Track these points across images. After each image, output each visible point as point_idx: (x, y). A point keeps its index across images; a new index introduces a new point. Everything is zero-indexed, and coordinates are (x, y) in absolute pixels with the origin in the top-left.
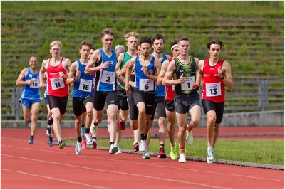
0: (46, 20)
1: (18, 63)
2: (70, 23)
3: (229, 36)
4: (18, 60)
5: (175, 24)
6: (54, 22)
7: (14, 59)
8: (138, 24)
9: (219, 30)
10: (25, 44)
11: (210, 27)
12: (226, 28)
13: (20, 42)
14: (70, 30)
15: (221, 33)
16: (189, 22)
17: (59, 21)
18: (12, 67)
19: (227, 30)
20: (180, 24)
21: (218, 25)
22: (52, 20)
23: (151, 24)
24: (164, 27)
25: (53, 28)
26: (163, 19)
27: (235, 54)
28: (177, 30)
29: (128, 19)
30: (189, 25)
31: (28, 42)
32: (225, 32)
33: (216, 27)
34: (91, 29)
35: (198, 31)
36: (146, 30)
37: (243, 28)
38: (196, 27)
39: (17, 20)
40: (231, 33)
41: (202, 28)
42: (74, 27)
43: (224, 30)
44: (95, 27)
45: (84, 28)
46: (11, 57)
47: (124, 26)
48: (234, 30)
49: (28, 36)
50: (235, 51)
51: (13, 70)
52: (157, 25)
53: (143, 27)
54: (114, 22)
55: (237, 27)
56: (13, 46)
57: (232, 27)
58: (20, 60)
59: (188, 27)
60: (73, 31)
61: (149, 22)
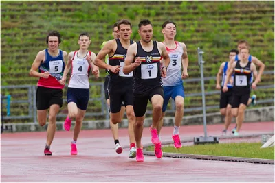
0: (50, 10)
1: (26, 57)
2: (77, 12)
3: (251, 22)
4: (26, 54)
5: (192, 11)
6: (60, 12)
7: (21, 54)
8: (153, 12)
9: (240, 15)
10: (30, 36)
11: (230, 13)
12: (246, 13)
13: (25, 34)
14: (78, 20)
15: (242, 19)
16: (206, 8)
17: (65, 10)
18: (20, 63)
19: (248, 16)
20: (197, 11)
21: (238, 10)
22: (57, 10)
23: (166, 11)
24: (181, 14)
25: (59, 18)
26: (178, 5)
27: (261, 41)
28: (195, 17)
29: (140, 6)
30: (207, 11)
31: (34, 34)
32: (246, 18)
33: (237, 13)
34: (102, 18)
35: (217, 17)
36: (161, 17)
37: (264, 12)
38: (214, 13)
39: (19, 11)
40: (252, 19)
41: (220, 14)
42: (82, 16)
43: (244, 16)
44: (106, 16)
45: (94, 17)
46: (17, 51)
47: (137, 14)
48: (255, 15)
49: (33, 28)
50: (261, 38)
51: (22, 65)
52: (172, 12)
53: (158, 15)
54: (126, 9)
55: (258, 12)
56: (18, 39)
57: (252, 12)
58: (29, 54)
59: (206, 13)
60: (81, 21)
61: (163, 9)
